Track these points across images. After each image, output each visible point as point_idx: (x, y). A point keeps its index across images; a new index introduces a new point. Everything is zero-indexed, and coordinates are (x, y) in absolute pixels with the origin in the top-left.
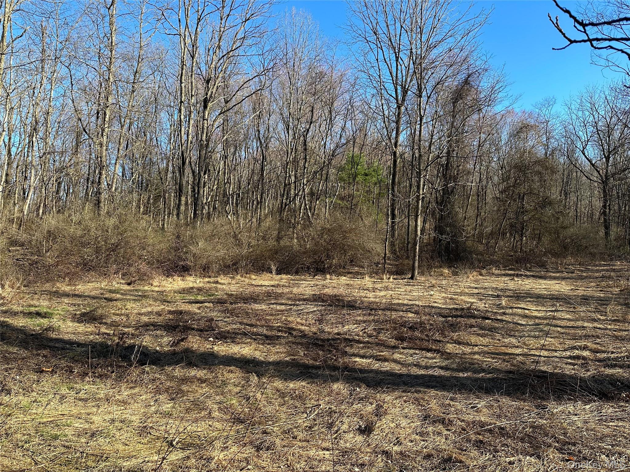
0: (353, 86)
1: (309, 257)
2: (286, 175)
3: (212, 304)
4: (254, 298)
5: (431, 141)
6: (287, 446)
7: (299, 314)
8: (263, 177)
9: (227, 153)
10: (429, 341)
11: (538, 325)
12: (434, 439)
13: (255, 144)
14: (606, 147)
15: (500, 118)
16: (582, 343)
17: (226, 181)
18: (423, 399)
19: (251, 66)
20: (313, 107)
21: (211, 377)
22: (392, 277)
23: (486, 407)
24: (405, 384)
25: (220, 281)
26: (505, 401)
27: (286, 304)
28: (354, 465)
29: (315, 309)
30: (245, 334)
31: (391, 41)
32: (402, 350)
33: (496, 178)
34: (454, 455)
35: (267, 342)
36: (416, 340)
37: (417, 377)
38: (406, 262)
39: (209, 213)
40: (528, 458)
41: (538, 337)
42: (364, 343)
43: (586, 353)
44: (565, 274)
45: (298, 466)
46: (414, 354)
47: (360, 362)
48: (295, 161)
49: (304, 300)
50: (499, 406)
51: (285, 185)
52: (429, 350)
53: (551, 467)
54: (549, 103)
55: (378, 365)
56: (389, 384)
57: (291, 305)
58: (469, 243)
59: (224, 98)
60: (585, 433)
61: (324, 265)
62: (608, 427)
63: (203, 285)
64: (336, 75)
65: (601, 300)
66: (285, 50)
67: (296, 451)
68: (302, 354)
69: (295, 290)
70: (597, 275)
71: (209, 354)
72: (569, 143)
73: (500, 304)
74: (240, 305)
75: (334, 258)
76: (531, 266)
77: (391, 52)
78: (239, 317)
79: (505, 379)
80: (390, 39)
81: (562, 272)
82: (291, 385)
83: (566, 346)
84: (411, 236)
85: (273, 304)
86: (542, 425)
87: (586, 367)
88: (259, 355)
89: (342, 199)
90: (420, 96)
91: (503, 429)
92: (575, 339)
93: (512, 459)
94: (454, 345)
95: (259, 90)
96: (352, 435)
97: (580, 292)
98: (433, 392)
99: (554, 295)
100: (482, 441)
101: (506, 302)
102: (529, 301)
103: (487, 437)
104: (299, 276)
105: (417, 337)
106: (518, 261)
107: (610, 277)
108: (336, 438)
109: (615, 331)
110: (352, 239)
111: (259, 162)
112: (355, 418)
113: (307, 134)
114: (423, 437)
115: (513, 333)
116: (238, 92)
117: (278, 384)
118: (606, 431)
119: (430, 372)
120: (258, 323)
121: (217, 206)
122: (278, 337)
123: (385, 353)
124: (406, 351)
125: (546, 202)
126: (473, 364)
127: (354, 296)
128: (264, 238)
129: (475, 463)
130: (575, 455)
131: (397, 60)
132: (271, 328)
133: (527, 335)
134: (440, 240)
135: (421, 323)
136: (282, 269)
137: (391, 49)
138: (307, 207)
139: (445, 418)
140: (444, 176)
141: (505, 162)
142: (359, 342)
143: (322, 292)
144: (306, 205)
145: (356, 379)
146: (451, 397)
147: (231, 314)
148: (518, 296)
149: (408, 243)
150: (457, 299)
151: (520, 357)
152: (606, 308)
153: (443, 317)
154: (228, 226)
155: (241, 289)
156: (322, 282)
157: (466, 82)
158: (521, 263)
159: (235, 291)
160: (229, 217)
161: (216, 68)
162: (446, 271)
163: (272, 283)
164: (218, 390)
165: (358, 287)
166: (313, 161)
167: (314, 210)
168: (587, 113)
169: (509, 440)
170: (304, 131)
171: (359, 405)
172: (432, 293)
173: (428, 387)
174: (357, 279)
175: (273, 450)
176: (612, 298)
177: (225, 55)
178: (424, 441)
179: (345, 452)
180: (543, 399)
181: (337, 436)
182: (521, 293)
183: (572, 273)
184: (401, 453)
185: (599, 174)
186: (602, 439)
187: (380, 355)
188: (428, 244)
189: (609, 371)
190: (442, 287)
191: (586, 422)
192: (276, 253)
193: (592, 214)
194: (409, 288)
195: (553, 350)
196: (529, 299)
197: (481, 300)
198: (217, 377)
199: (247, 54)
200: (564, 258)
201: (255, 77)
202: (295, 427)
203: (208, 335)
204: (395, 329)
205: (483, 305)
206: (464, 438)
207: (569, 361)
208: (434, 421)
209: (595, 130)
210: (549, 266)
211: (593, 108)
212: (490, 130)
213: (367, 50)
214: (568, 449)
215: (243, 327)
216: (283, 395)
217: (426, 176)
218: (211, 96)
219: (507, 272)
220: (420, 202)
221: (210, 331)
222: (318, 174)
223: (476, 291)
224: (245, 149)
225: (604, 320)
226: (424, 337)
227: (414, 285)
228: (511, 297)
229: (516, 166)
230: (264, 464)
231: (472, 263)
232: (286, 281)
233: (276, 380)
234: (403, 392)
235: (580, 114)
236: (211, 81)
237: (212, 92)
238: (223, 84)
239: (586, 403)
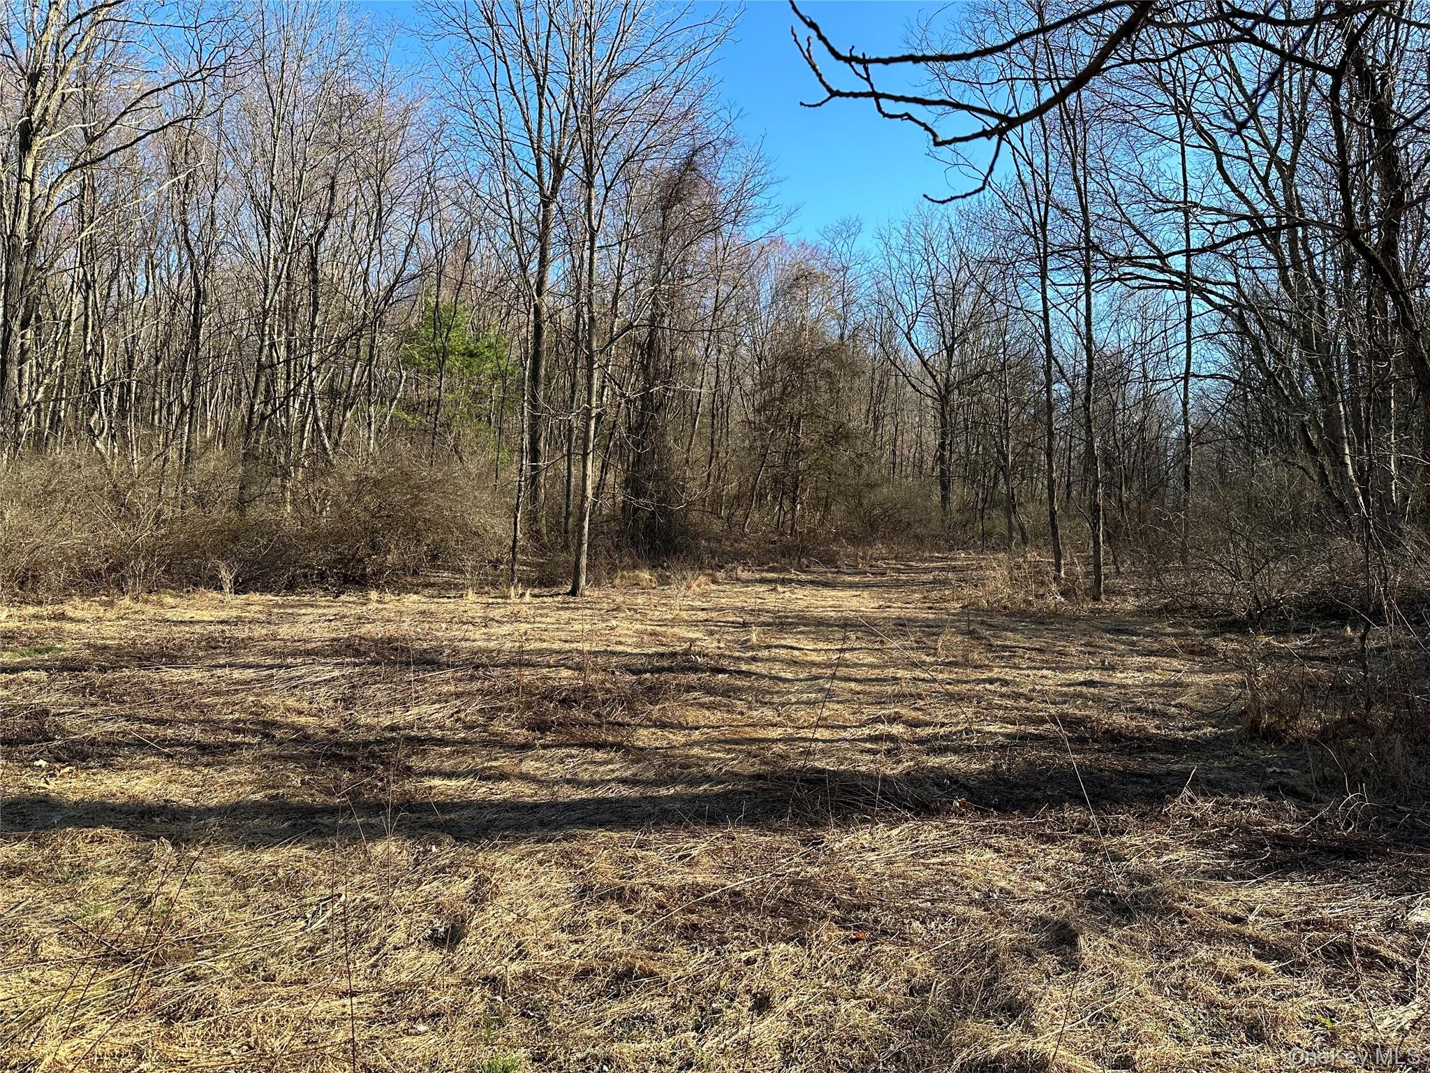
0: (435, 137)
1: (325, 549)
2: (262, 341)
3: (44, 674)
4: (170, 655)
5: (618, 290)
6: (249, 1002)
7: (293, 686)
8: (198, 343)
9: (93, 275)
10: (600, 726)
11: (816, 678)
12: (599, 936)
13: (174, 256)
14: (948, 329)
15: (756, 253)
16: (890, 710)
17: (89, 348)
18: (580, 852)
19: (162, 52)
20: (333, 178)
21: (39, 858)
22: (528, 592)
23: (708, 853)
24: (543, 824)
25: (70, 612)
26: (747, 837)
27: (258, 666)
28: (415, 1019)
29: (336, 673)
30: (140, 744)
31: (527, 47)
32: (541, 752)
33: (748, 381)
34: (639, 963)
35: (204, 759)
36: (574, 726)
37: (571, 806)
38: (563, 556)
39: (39, 432)
40: (783, 945)
41: (814, 703)
42: (454, 743)
43: (898, 729)
44: (870, 578)
45: (277, 1044)
46: (567, 756)
47: (443, 788)
48: (288, 311)
49: (308, 653)
50: (734, 848)
51: (261, 367)
52: (599, 746)
53: (825, 957)
54: (849, 229)
55: (484, 789)
56: (507, 829)
57: (271, 667)
58: (694, 516)
59: (84, 129)
60: (887, 884)
61: (364, 569)
62: (927, 866)
63: (19, 624)
64: (391, 108)
65: (928, 627)
66: (259, 27)
67: (272, 1010)
68: (297, 782)
69: (285, 631)
70: (924, 577)
71: (33, 802)
72: (885, 315)
73: (747, 641)
74: (127, 672)
75: (389, 551)
76: (810, 561)
77: (527, 72)
78: (124, 702)
79: (749, 793)
80: (525, 42)
81: (865, 573)
82: (267, 857)
83: (865, 717)
84: (575, 500)
85: (224, 666)
86: (812, 877)
87: (896, 755)
88: (178, 794)
89: (411, 408)
90: (590, 185)
91: (738, 894)
92: (880, 703)
93: (752, 953)
94: (653, 730)
95: (185, 118)
96: (413, 953)
97: (894, 612)
98: (601, 835)
99: (847, 619)
100: (695, 925)
101: (758, 635)
102: (801, 633)
103: (707, 917)
104: (297, 595)
105: (576, 719)
106: (786, 552)
107: (945, 583)
108: (374, 966)
109: (949, 684)
110: (433, 503)
111: (187, 304)
112: (425, 915)
113: (317, 243)
114: (574, 934)
115: (767, 698)
116: (126, 117)
117: (233, 858)
118: (924, 875)
119: (600, 793)
120: (179, 714)
121: (62, 414)
122: (235, 746)
123: (503, 762)
124: (549, 753)
125: (840, 435)
126: (689, 767)
127: (437, 638)
128: (200, 501)
129: (680, 973)
130: (866, 929)
131: (541, 95)
132: (214, 726)
133: (794, 700)
134: (636, 510)
135: (588, 689)
136: (250, 580)
137: (526, 65)
138: (321, 425)
139: (623, 888)
140: (645, 368)
141: (767, 347)
142: (442, 742)
143: (354, 633)
144: (316, 420)
145: (430, 826)
146: (639, 841)
147: (102, 696)
148: (782, 623)
149: (568, 514)
150: (664, 635)
151: (780, 745)
152: (936, 641)
153: (634, 673)
154: (96, 469)
155: (133, 633)
156: (358, 610)
157: (689, 164)
158: (790, 555)
159: (113, 638)
160: (98, 444)
161: (58, 44)
162: (645, 575)
163: (223, 615)
164: (59, 889)
165: (448, 617)
166: (334, 313)
167: (340, 433)
168: (918, 258)
169: (749, 916)
170: (311, 235)
171: (435, 884)
172: (614, 623)
173: (593, 825)
174: (446, 600)
175: (210, 1015)
176: (946, 621)
177: (86, 14)
178: (576, 942)
179: (394, 994)
180: (815, 824)
181: (377, 960)
182: (787, 617)
183: (883, 574)
184: (526, 976)
185: (935, 381)
186: (915, 892)
187: (490, 768)
188: (611, 518)
189: (934, 761)
190: (635, 610)
191: (890, 862)
192: (235, 539)
193: (922, 460)
194: (565, 615)
195: (839, 727)
196: (802, 628)
197: (711, 633)
198: (58, 857)
199: (151, 20)
200: (870, 545)
201: (173, 84)
202: (273, 955)
203: (32, 752)
204: (529, 706)
205: (716, 644)
206: (660, 925)
207: (868, 745)
208: (601, 897)
209: (930, 294)
210: (843, 562)
211: (929, 250)
212: (737, 275)
213: (470, 58)
214: (857, 918)
215: (135, 727)
216: (242, 883)
217: (607, 365)
218: (43, 120)
219: (765, 575)
220: (593, 423)
221: (40, 741)
222: (347, 345)
223: (702, 615)
224: (147, 266)
225: (931, 664)
226: (591, 718)
227: (578, 609)
228: (769, 624)
229: (786, 358)
230: (184, 1054)
231: (699, 559)
232: (260, 608)
233: (226, 850)
234: (538, 842)
235: (905, 258)
236: (42, 79)
237: (46, 109)
238: (80, 90)
239: (892, 826)
